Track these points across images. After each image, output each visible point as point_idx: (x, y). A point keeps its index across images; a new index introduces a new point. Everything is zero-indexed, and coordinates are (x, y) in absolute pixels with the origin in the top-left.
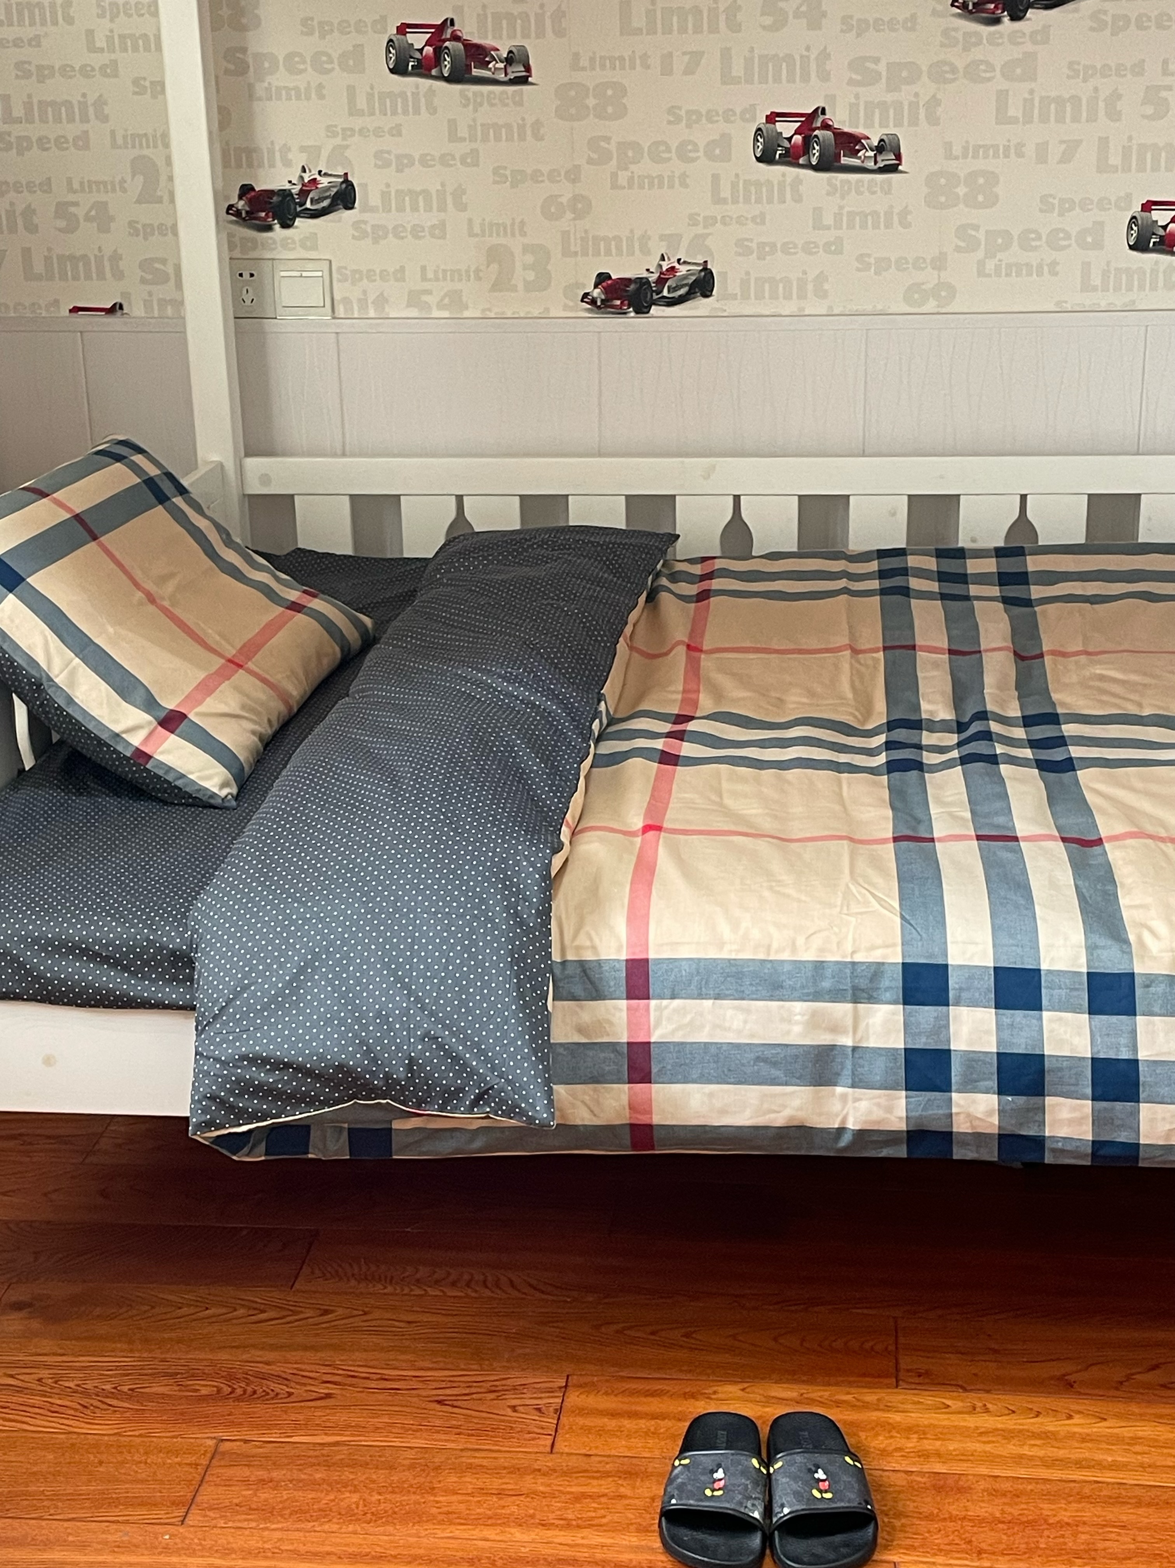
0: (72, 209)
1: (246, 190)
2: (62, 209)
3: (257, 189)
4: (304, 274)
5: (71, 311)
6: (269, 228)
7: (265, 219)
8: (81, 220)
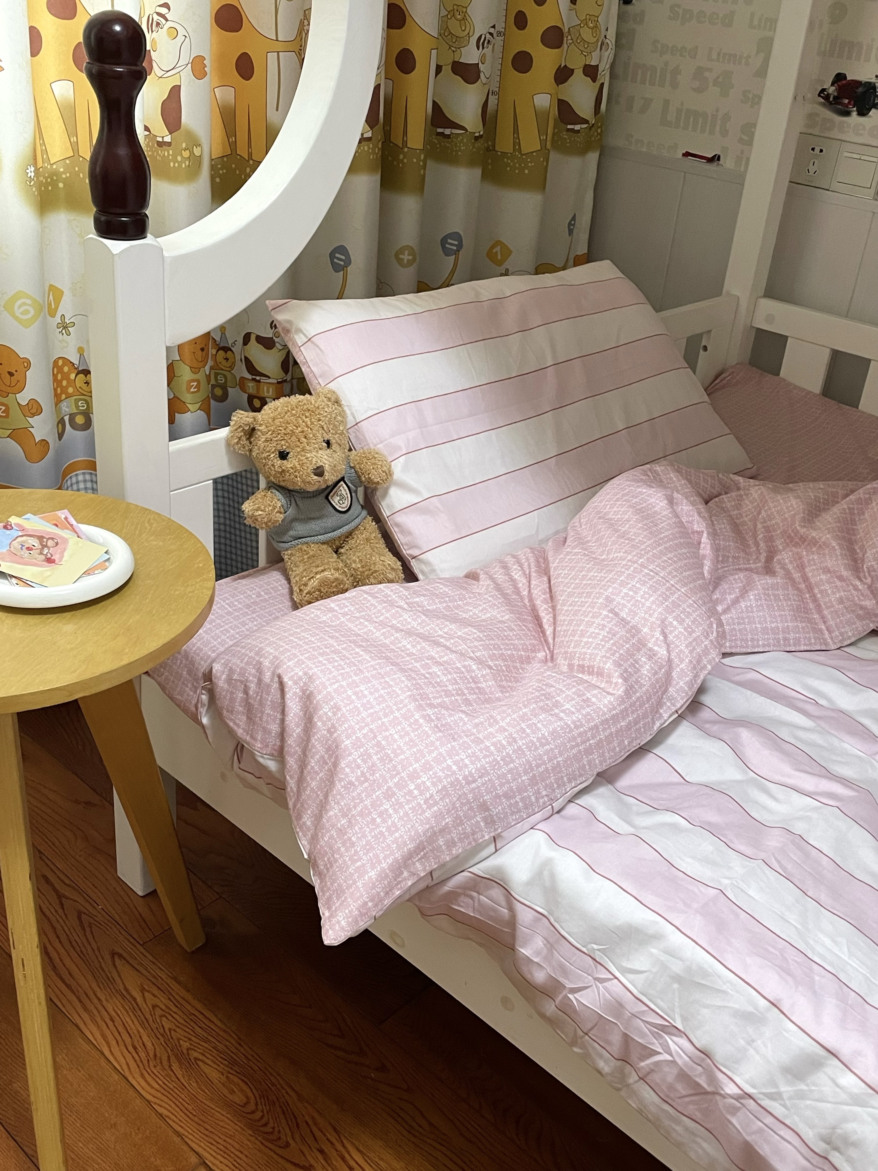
0: (707, 74)
1: (840, 77)
2: (699, 73)
3: (848, 79)
4: (863, 158)
5: (684, 155)
6: (847, 114)
7: (846, 106)
8: (711, 84)
